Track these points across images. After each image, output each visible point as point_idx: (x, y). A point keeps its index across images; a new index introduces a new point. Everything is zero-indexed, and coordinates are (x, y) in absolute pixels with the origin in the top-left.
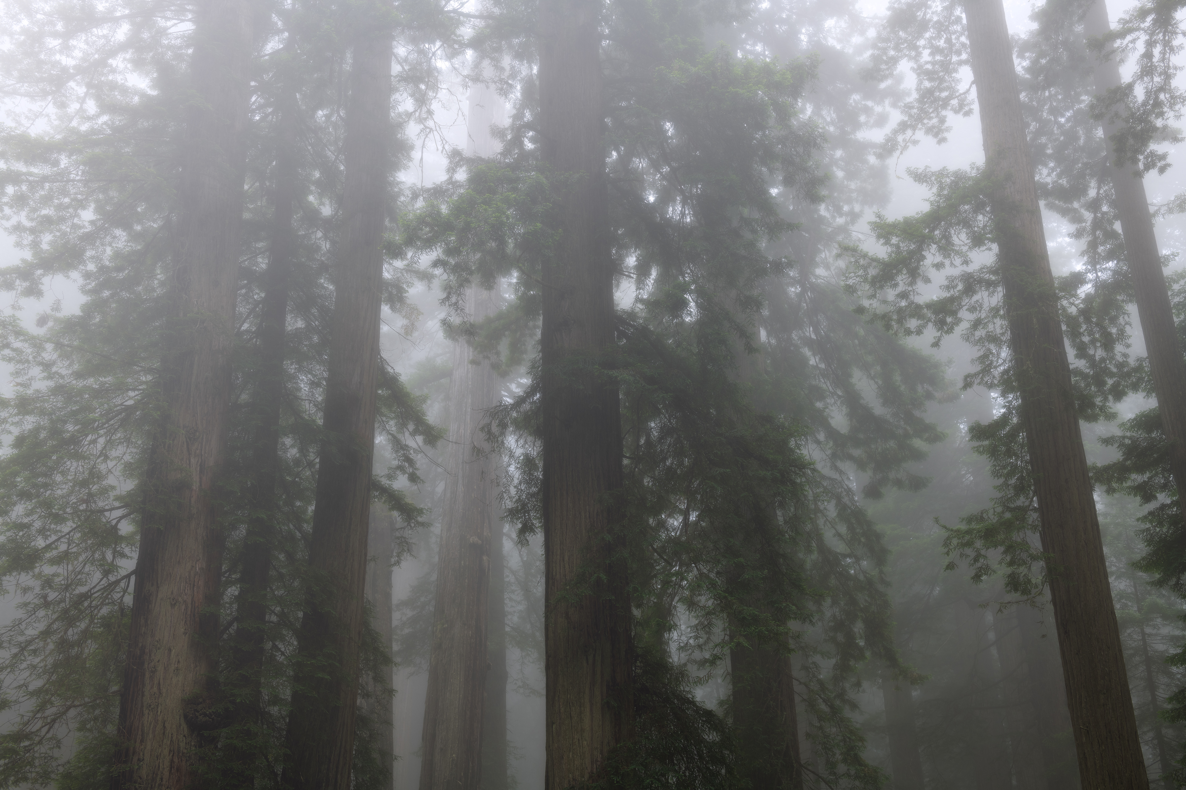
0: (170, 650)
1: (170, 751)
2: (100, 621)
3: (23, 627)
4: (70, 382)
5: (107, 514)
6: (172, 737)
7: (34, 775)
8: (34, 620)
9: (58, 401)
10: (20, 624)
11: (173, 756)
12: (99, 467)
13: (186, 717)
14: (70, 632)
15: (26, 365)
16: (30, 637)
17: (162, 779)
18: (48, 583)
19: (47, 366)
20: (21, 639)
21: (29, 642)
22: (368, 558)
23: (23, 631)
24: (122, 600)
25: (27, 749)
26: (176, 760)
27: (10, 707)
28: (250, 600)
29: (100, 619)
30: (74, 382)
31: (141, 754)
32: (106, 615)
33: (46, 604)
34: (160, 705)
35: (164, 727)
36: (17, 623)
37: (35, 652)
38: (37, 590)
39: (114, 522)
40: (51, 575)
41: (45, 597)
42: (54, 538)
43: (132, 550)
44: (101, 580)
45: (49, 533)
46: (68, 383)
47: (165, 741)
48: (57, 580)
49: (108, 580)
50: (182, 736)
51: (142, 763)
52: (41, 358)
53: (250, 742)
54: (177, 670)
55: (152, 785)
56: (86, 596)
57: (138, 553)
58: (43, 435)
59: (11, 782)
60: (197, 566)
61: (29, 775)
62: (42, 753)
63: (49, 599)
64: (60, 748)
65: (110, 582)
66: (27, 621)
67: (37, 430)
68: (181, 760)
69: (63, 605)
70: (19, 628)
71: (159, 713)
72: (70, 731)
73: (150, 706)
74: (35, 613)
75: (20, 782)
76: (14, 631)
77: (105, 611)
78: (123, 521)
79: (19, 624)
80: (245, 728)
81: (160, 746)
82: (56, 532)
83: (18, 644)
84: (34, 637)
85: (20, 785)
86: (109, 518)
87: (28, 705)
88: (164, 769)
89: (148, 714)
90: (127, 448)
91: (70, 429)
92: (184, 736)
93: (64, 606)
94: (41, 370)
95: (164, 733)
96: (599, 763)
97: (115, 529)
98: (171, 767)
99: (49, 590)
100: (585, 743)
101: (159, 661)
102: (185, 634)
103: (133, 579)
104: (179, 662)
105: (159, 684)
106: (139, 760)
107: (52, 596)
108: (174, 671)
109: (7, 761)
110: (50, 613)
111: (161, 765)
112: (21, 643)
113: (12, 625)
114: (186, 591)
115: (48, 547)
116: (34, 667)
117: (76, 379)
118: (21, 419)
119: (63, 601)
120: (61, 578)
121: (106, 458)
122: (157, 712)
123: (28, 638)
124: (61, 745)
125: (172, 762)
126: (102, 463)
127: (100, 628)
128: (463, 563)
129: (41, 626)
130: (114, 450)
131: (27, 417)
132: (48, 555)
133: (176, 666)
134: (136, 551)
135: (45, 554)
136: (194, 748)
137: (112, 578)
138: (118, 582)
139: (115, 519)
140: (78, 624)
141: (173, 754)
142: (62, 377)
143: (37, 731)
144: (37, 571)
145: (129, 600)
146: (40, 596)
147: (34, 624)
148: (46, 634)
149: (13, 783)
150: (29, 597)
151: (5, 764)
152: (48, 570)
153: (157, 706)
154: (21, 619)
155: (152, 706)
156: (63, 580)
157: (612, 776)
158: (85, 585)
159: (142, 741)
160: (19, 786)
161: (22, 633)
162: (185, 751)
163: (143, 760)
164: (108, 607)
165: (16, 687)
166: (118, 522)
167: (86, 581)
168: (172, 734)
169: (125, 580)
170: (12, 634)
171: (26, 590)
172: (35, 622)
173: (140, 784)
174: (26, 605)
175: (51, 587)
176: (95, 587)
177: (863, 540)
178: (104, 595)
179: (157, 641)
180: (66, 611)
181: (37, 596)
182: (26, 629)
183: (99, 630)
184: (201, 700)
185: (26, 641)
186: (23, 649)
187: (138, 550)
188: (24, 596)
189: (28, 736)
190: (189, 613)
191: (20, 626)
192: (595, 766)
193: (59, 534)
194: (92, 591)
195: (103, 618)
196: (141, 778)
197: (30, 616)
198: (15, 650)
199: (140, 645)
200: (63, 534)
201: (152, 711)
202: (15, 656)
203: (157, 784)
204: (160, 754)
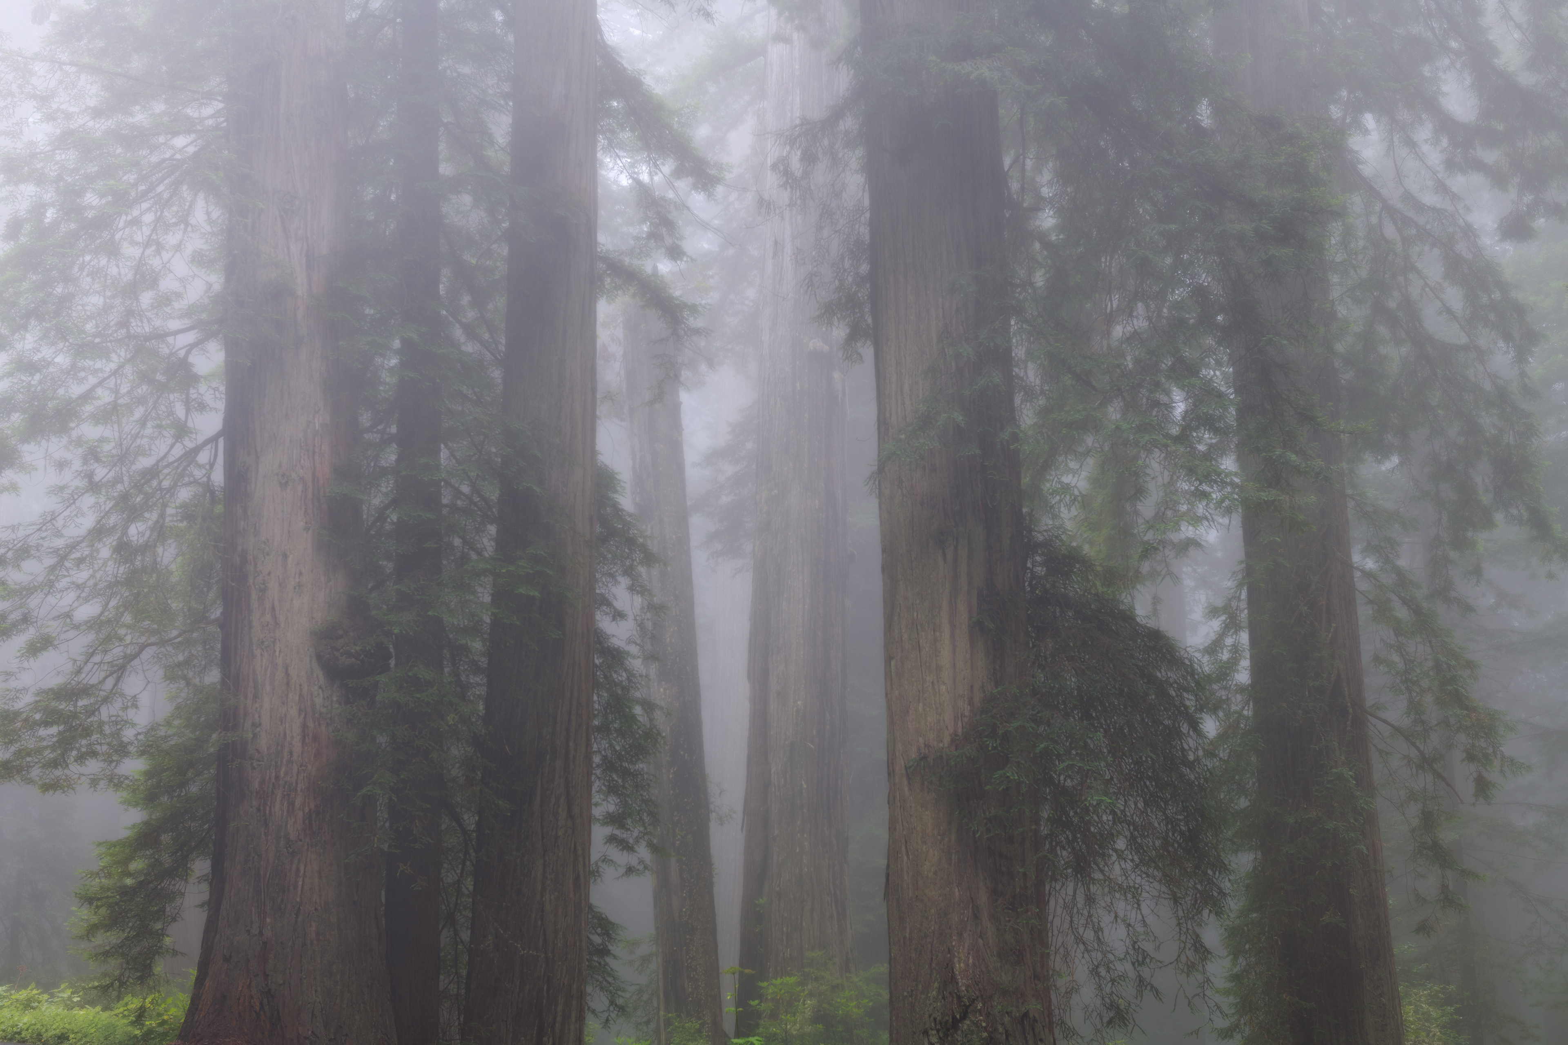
0: (285, 556)
1: (300, 710)
2: (180, 511)
3: (59, 523)
4: (84, 125)
5: (170, 339)
6: (301, 690)
7: (105, 748)
8: (75, 513)
9: (70, 157)
10: (54, 519)
11: (305, 718)
12: (150, 262)
13: (319, 658)
14: (133, 530)
15: (10, 99)
16: (72, 540)
17: (291, 753)
18: (93, 454)
19: (43, 100)
20: (59, 543)
21: (72, 547)
22: (599, 396)
23: (59, 531)
24: (209, 478)
25: (91, 711)
26: (311, 724)
27: (55, 647)
28: (404, 473)
29: (181, 507)
30: (91, 124)
31: (256, 716)
32: (188, 501)
33: (94, 487)
34: (277, 641)
35: (287, 674)
36: (49, 518)
37: (80, 561)
38: (77, 465)
39: (182, 353)
40: (97, 441)
41: (90, 476)
42: (92, 380)
43: (216, 398)
44: (172, 446)
45: (82, 374)
46: (80, 126)
47: (290, 695)
48: (107, 447)
49: (184, 446)
50: (316, 687)
51: (258, 729)
52: (31, 87)
53: (418, 696)
54: (299, 586)
55: (276, 763)
56: (152, 473)
57: (224, 401)
58: (50, 214)
59: (72, 759)
60: (316, 421)
61: (98, 747)
62: (113, 716)
63: (97, 478)
64: (137, 707)
65: (188, 449)
66: (65, 514)
67: (39, 209)
68: (319, 724)
69: (120, 487)
70: (54, 525)
71: (277, 653)
72: (149, 682)
73: (263, 642)
74: (74, 503)
75: (86, 759)
76: (46, 530)
77: (184, 494)
78: (194, 351)
79: (51, 520)
80: (410, 674)
81: (283, 703)
82: (96, 371)
83: (54, 552)
84: (78, 539)
85: (87, 762)
86: (174, 348)
87: (79, 643)
88: (292, 737)
89: (261, 655)
90: (184, 233)
91: (94, 204)
92: (320, 687)
93: (122, 488)
94: (35, 107)
95: (288, 684)
96: (966, 720)
97: (184, 364)
98: (304, 735)
99: (96, 465)
100: (943, 688)
101: (269, 574)
102: (307, 529)
103: (221, 442)
104: (301, 574)
105: (273, 608)
106: (254, 725)
107: (101, 473)
108: (295, 588)
109: (61, 728)
110: (102, 499)
111: (288, 732)
112: (59, 549)
113: (41, 521)
114: (302, 461)
115: (86, 397)
116: (80, 587)
117: (93, 118)
118: (12, 192)
119: (117, 480)
120: (112, 444)
121: (160, 247)
122: (275, 651)
123: (69, 541)
124: (138, 703)
125: (304, 727)
126: (155, 256)
127: (181, 521)
128: (798, 385)
129: (88, 522)
130: (171, 233)
131: (22, 187)
132: (88, 409)
133: (297, 580)
134: (221, 398)
135: (83, 408)
136: (337, 706)
137: (189, 444)
138: (197, 450)
139: (181, 349)
140: (147, 515)
141: (306, 715)
142: (68, 116)
143: (100, 683)
144: (74, 434)
145: (218, 477)
146: (82, 475)
147: (75, 518)
148: (98, 532)
149: (76, 761)
150: (67, 477)
151: (60, 733)
152: (90, 431)
153: (274, 642)
154: (53, 512)
155: (266, 643)
156: (114, 448)
157: (985, 739)
158: (150, 455)
159: (255, 697)
160: (86, 765)
161: (59, 534)
162: (324, 710)
163: (260, 724)
164: (189, 488)
165: (58, 617)
166: (188, 352)
167: (150, 449)
168: (300, 685)
169: (209, 446)
170: (44, 535)
171: (61, 465)
172: (76, 515)
173: (259, 761)
174: (62, 489)
175: (97, 460)
176: (165, 456)
177: (1492, 317)
178: (179, 471)
179: (265, 543)
180: (125, 497)
181: (79, 475)
182: (64, 526)
183: (180, 525)
184: (340, 632)
185: (67, 546)
186: (62, 559)
187: (223, 396)
188: (60, 474)
189: (86, 691)
190: (310, 496)
191: (55, 522)
192: (960, 724)
193: (100, 375)
194: (160, 464)
195: (184, 506)
196: (259, 752)
197: (67, 507)
198: (50, 561)
199: (240, 548)
200: (106, 375)
201: (267, 651)
202: (52, 569)
203: (284, 761)
204: (285, 715)
